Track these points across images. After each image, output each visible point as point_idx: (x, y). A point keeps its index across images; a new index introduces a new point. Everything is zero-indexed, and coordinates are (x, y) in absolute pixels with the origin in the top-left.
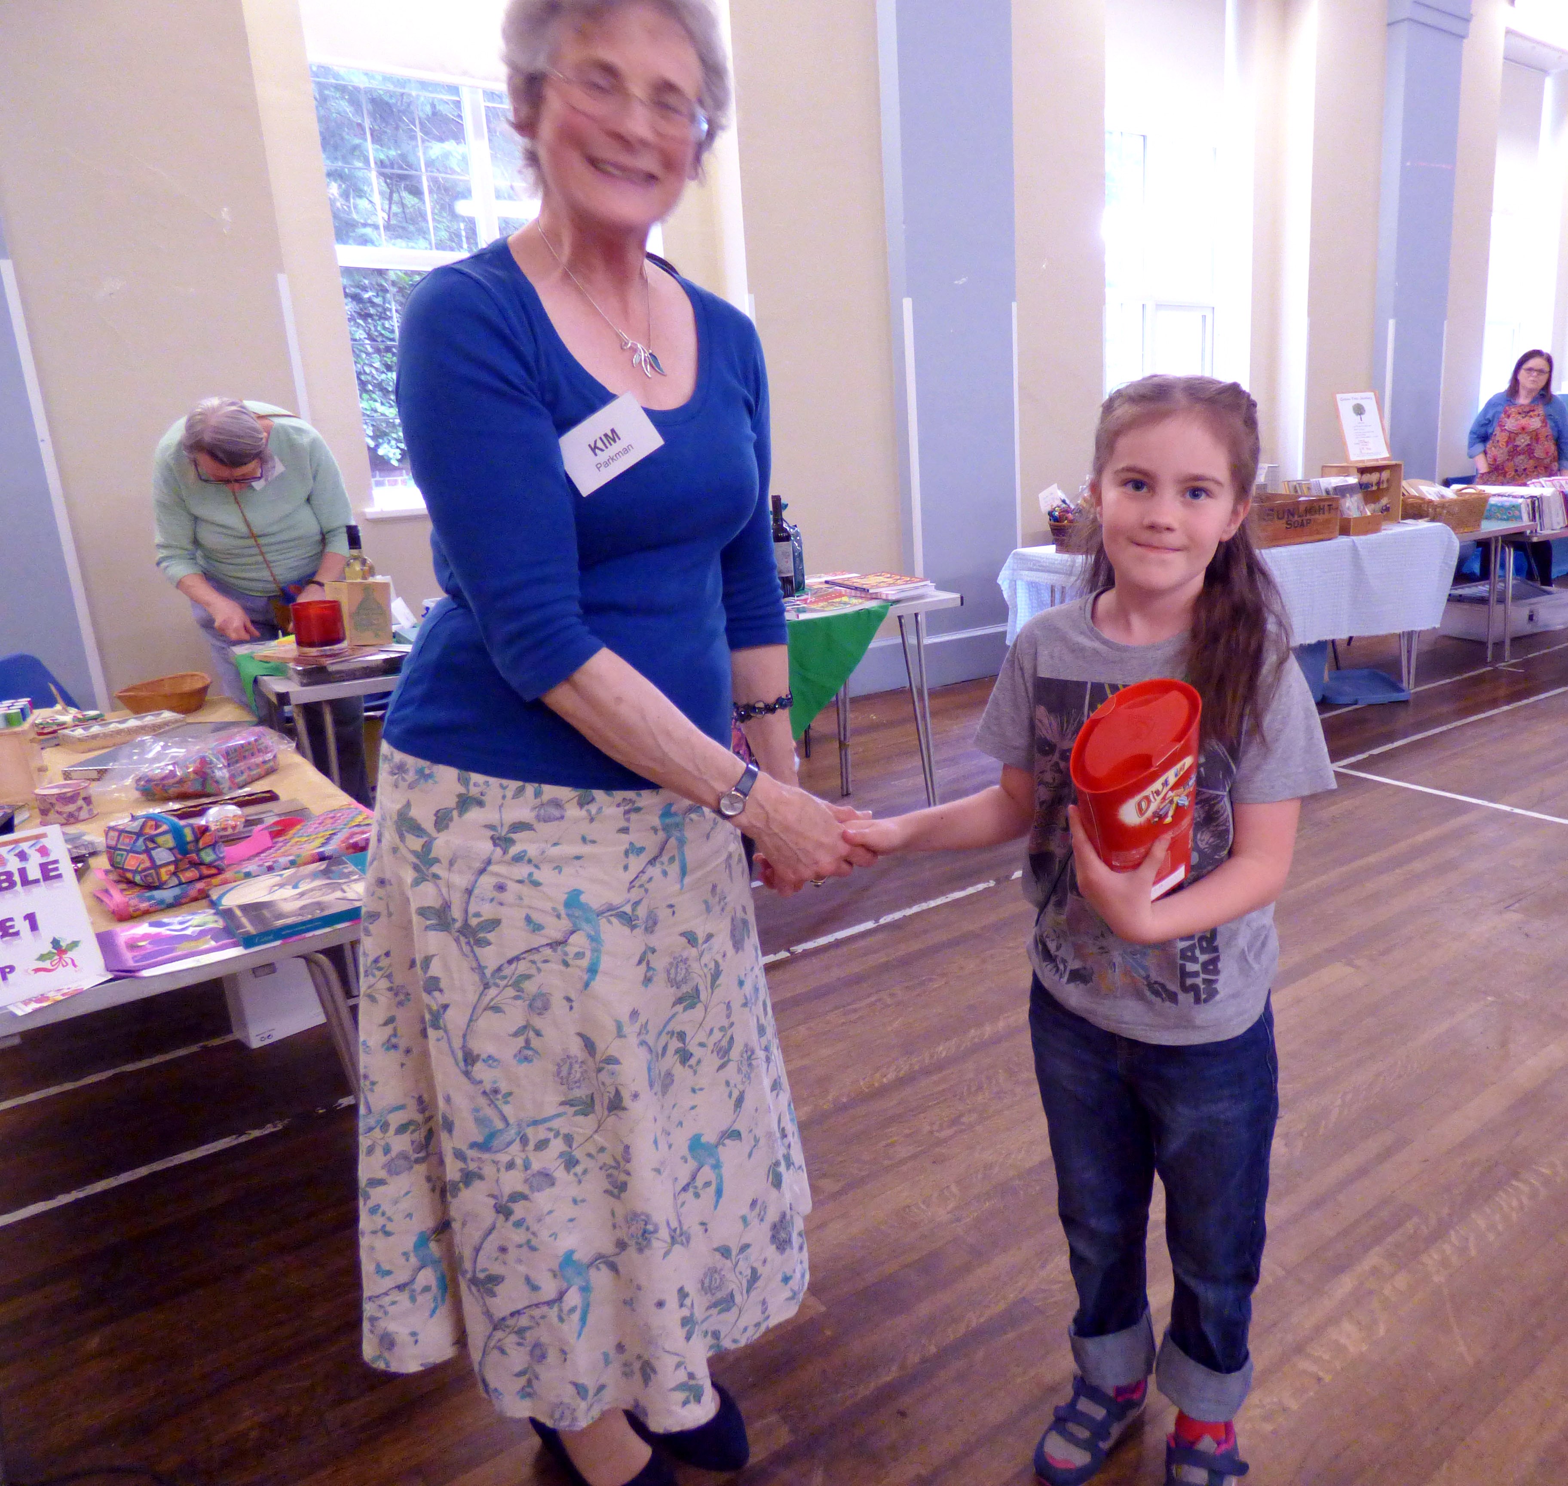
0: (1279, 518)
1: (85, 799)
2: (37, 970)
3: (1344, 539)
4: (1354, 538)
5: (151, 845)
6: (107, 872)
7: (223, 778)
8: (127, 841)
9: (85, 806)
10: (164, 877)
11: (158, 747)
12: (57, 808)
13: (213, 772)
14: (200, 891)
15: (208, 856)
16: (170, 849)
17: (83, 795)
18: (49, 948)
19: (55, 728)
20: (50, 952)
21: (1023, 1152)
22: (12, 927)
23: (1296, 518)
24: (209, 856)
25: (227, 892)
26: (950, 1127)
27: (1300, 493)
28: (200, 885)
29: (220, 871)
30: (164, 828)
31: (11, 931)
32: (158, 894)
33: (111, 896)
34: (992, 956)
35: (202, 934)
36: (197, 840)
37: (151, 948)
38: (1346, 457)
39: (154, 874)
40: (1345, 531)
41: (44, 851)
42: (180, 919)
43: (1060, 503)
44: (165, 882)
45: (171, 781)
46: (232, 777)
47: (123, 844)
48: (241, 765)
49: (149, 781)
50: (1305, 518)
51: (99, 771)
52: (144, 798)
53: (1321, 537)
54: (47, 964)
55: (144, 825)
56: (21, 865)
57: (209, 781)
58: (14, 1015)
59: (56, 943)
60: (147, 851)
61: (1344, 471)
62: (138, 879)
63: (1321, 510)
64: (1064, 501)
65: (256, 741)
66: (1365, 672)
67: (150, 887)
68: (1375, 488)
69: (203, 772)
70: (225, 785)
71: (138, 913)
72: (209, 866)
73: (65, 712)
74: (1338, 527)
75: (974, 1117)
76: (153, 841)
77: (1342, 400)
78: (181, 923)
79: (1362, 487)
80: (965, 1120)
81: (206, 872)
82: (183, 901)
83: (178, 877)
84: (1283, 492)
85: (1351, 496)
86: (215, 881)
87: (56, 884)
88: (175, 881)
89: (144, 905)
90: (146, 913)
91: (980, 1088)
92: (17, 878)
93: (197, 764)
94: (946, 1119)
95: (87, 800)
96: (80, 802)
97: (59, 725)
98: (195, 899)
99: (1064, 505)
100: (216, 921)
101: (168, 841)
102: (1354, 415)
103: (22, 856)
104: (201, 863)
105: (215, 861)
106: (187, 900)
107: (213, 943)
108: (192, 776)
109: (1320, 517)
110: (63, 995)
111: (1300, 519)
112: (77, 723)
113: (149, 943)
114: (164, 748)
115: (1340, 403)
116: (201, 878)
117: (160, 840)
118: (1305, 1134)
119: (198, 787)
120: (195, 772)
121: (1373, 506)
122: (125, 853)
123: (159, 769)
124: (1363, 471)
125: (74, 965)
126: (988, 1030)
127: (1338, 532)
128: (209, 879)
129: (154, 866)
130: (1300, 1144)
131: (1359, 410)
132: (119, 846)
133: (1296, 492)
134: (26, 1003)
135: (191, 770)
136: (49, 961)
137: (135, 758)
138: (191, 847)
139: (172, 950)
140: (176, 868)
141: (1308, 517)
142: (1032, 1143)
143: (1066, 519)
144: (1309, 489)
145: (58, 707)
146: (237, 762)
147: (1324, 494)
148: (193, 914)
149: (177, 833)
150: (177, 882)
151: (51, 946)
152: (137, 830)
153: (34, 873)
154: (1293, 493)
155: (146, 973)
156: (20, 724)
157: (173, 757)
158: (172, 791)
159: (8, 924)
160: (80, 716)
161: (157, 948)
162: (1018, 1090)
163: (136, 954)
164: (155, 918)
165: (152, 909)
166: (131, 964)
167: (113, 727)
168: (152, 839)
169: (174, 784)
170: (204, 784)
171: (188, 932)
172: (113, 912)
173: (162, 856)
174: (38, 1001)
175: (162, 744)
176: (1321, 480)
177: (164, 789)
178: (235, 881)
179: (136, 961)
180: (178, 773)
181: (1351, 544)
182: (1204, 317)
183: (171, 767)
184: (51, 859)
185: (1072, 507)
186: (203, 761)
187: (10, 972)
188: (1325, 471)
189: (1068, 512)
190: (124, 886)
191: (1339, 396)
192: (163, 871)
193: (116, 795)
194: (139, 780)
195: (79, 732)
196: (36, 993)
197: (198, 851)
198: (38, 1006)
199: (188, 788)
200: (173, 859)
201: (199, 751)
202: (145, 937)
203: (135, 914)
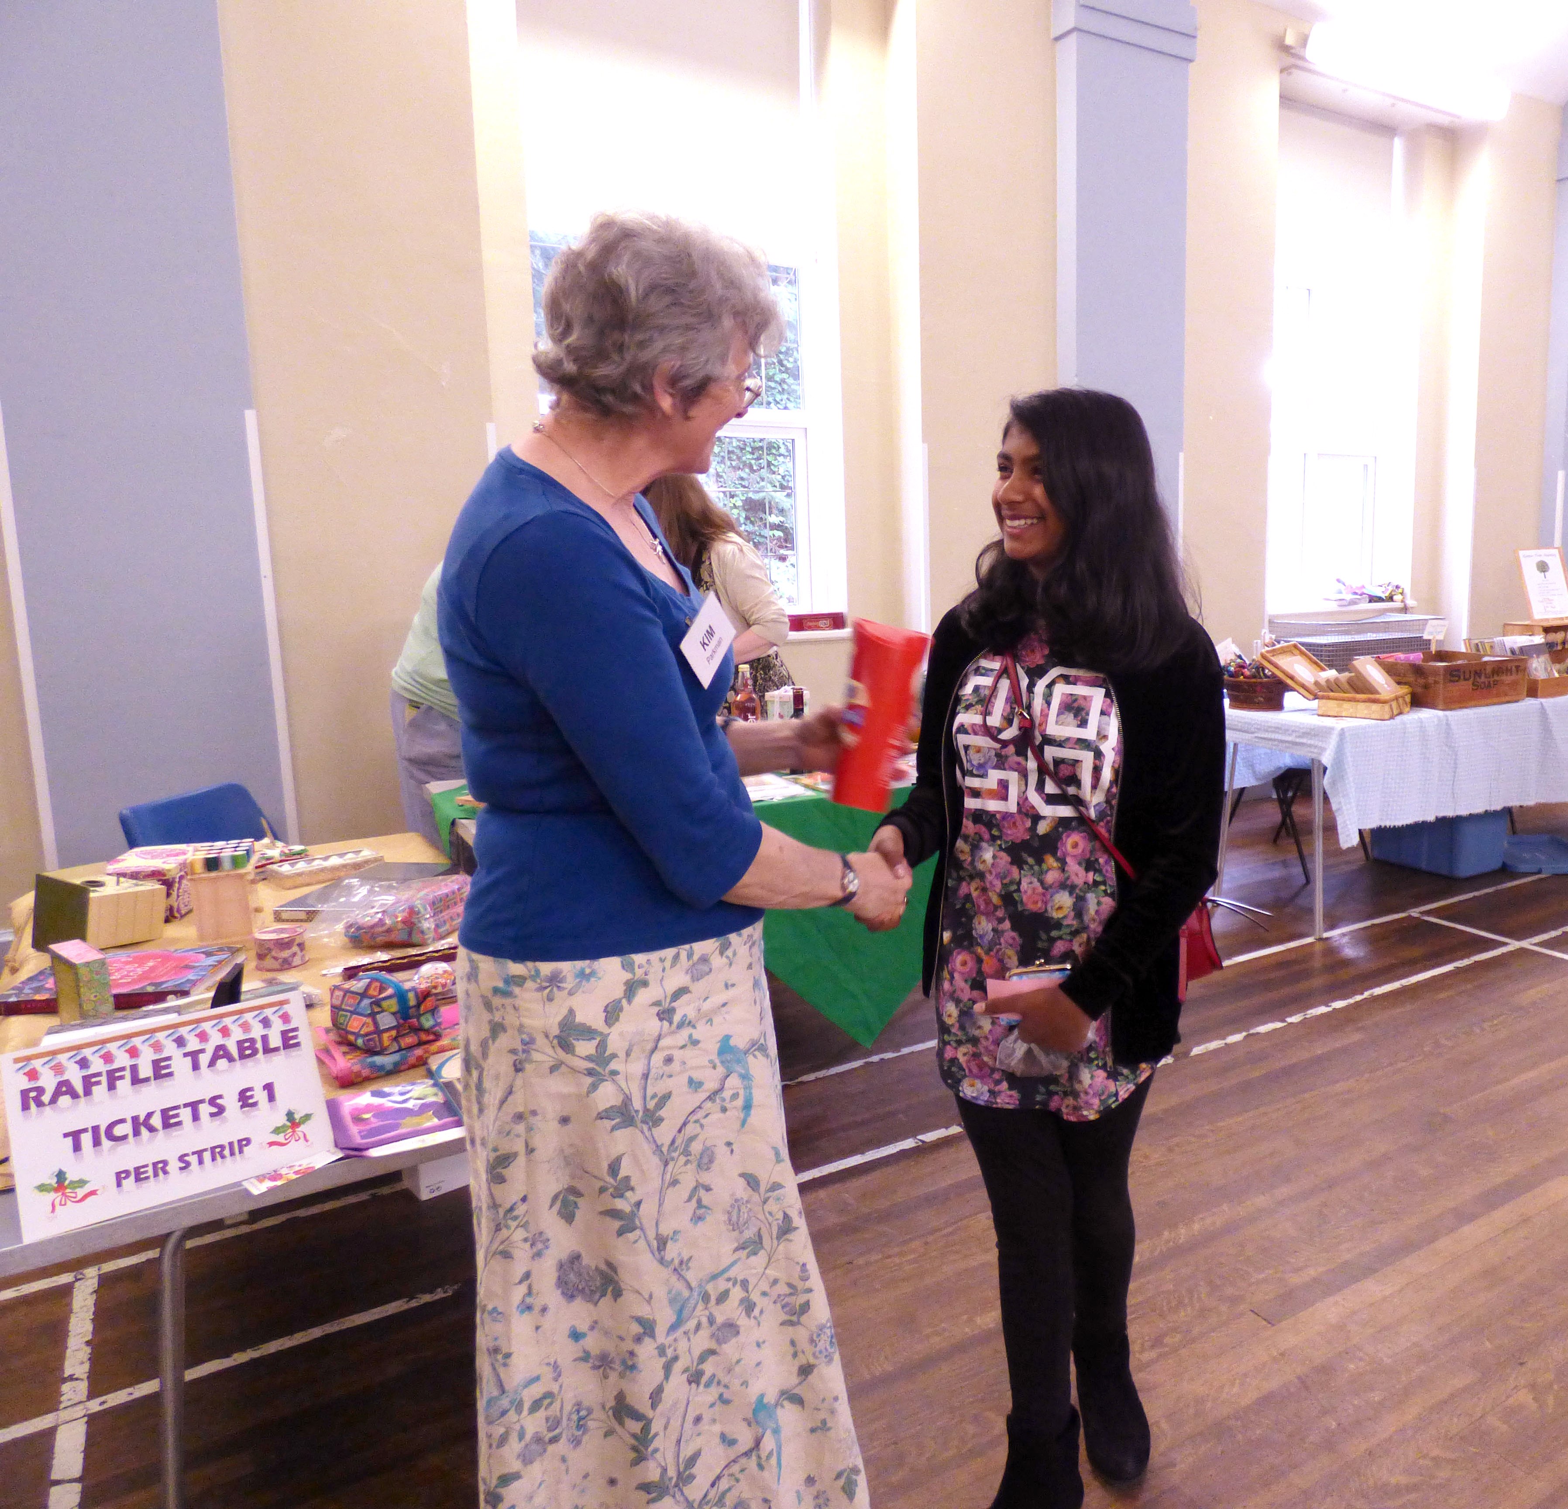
0: (1465, 679)
1: (299, 945)
2: (271, 1144)
3: (1529, 704)
4: (1543, 700)
5: (377, 1009)
6: (327, 1031)
7: (429, 929)
8: (351, 1001)
9: (299, 952)
10: (386, 1043)
11: (364, 891)
12: (274, 953)
13: (420, 922)
14: (420, 1058)
15: (427, 1022)
16: (394, 1014)
17: (297, 942)
18: (282, 1120)
19: (264, 862)
20: (284, 1126)
21: (1237, 1385)
22: (251, 1097)
23: (1483, 679)
24: (428, 1020)
25: (447, 1060)
26: (1153, 1347)
27: (1482, 653)
28: (419, 1052)
29: (438, 1037)
30: (390, 991)
31: (251, 1101)
32: (378, 1060)
33: (333, 1058)
34: (1177, 1145)
35: (424, 1108)
36: (418, 1006)
37: (376, 1123)
38: (1530, 616)
39: (377, 1039)
40: (1533, 691)
41: (285, 1018)
42: (399, 1089)
43: (1233, 657)
44: (386, 1049)
45: (380, 929)
46: (437, 926)
47: (347, 1005)
48: (445, 915)
49: (359, 928)
50: (1492, 680)
51: (308, 912)
52: (351, 945)
53: (1507, 699)
54: (280, 1138)
55: (368, 986)
56: (264, 1032)
57: (414, 932)
58: (247, 1193)
59: (290, 1115)
60: (373, 1015)
61: (1529, 630)
62: (360, 1042)
63: (1509, 671)
64: (1240, 657)
65: (459, 889)
66: (1546, 837)
67: (372, 1052)
68: (1560, 648)
69: (411, 922)
70: (431, 935)
71: (360, 1079)
72: (427, 1031)
73: (272, 846)
74: (1526, 689)
75: (1178, 1337)
76: (379, 1006)
77: (1524, 556)
78: (402, 1094)
79: (1550, 645)
80: (1167, 1340)
81: (424, 1037)
82: (403, 1068)
83: (398, 1042)
84: (1463, 650)
85: (1538, 657)
86: (434, 1047)
87: (294, 1052)
88: (395, 1047)
89: (365, 1072)
90: (368, 1080)
91: (1180, 1303)
92: (259, 1045)
93: (405, 914)
94: (1147, 1338)
95: (301, 946)
96: (295, 949)
97: (268, 859)
98: (413, 1066)
99: (1239, 660)
100: (436, 1095)
101: (392, 1005)
102: (1538, 572)
103: (266, 1023)
104: (419, 1029)
105: (434, 1026)
106: (406, 1067)
107: (435, 1121)
108: (400, 926)
109: (1507, 679)
110: (296, 1173)
111: (1486, 680)
112: (283, 858)
113: (374, 1116)
114: (371, 892)
115: (1523, 560)
116: (421, 1043)
117: (385, 1004)
118: (1556, 1387)
119: (402, 937)
120: (404, 922)
121: (1558, 666)
122: (349, 1014)
123: (368, 917)
124: (1547, 630)
125: (307, 1141)
126: (1183, 1233)
127: (1525, 693)
128: (426, 1046)
129: (378, 1032)
130: (1550, 1400)
131: (1543, 567)
132: (343, 1007)
133: (1478, 650)
134: (261, 1178)
135: (399, 919)
136: (282, 1135)
137: (342, 900)
138: (412, 1012)
139: (396, 1127)
140: (398, 1032)
141: (1496, 678)
142: (1245, 1375)
143: (1242, 674)
144: (1491, 647)
145: (266, 841)
146: (441, 912)
147: (1509, 653)
148: (413, 1084)
149: (401, 996)
150: (397, 1048)
151: (286, 1118)
152: (361, 991)
153: (275, 1041)
154: (1474, 651)
155: (375, 1153)
156: (243, 865)
157: (382, 905)
158: (380, 939)
159: (249, 1094)
160: (287, 852)
161: (381, 1123)
162: (1224, 1308)
163: (362, 1128)
164: (375, 1087)
165: (372, 1076)
166: (358, 1141)
167: (317, 864)
168: (377, 1003)
169: (383, 932)
170: (410, 934)
171: (410, 1105)
172: (337, 1078)
173: (386, 1020)
174: (273, 1178)
175: (368, 887)
176: (1505, 639)
177: (373, 937)
178: (451, 1049)
179: (363, 1137)
180: (387, 922)
181: (1540, 706)
182: (1366, 466)
183: (379, 916)
184: (292, 1026)
185: (1248, 662)
186: (412, 911)
187: (246, 1145)
188: (1507, 629)
189: (1244, 667)
190: (345, 1049)
191: (1522, 553)
192: (385, 1036)
193: (326, 940)
194: (351, 926)
195: (286, 868)
196: (268, 1169)
197: (418, 1016)
198: (272, 1184)
199: (394, 937)
200: (395, 1023)
201: (407, 900)
202: (368, 1108)
203: (355, 1081)
